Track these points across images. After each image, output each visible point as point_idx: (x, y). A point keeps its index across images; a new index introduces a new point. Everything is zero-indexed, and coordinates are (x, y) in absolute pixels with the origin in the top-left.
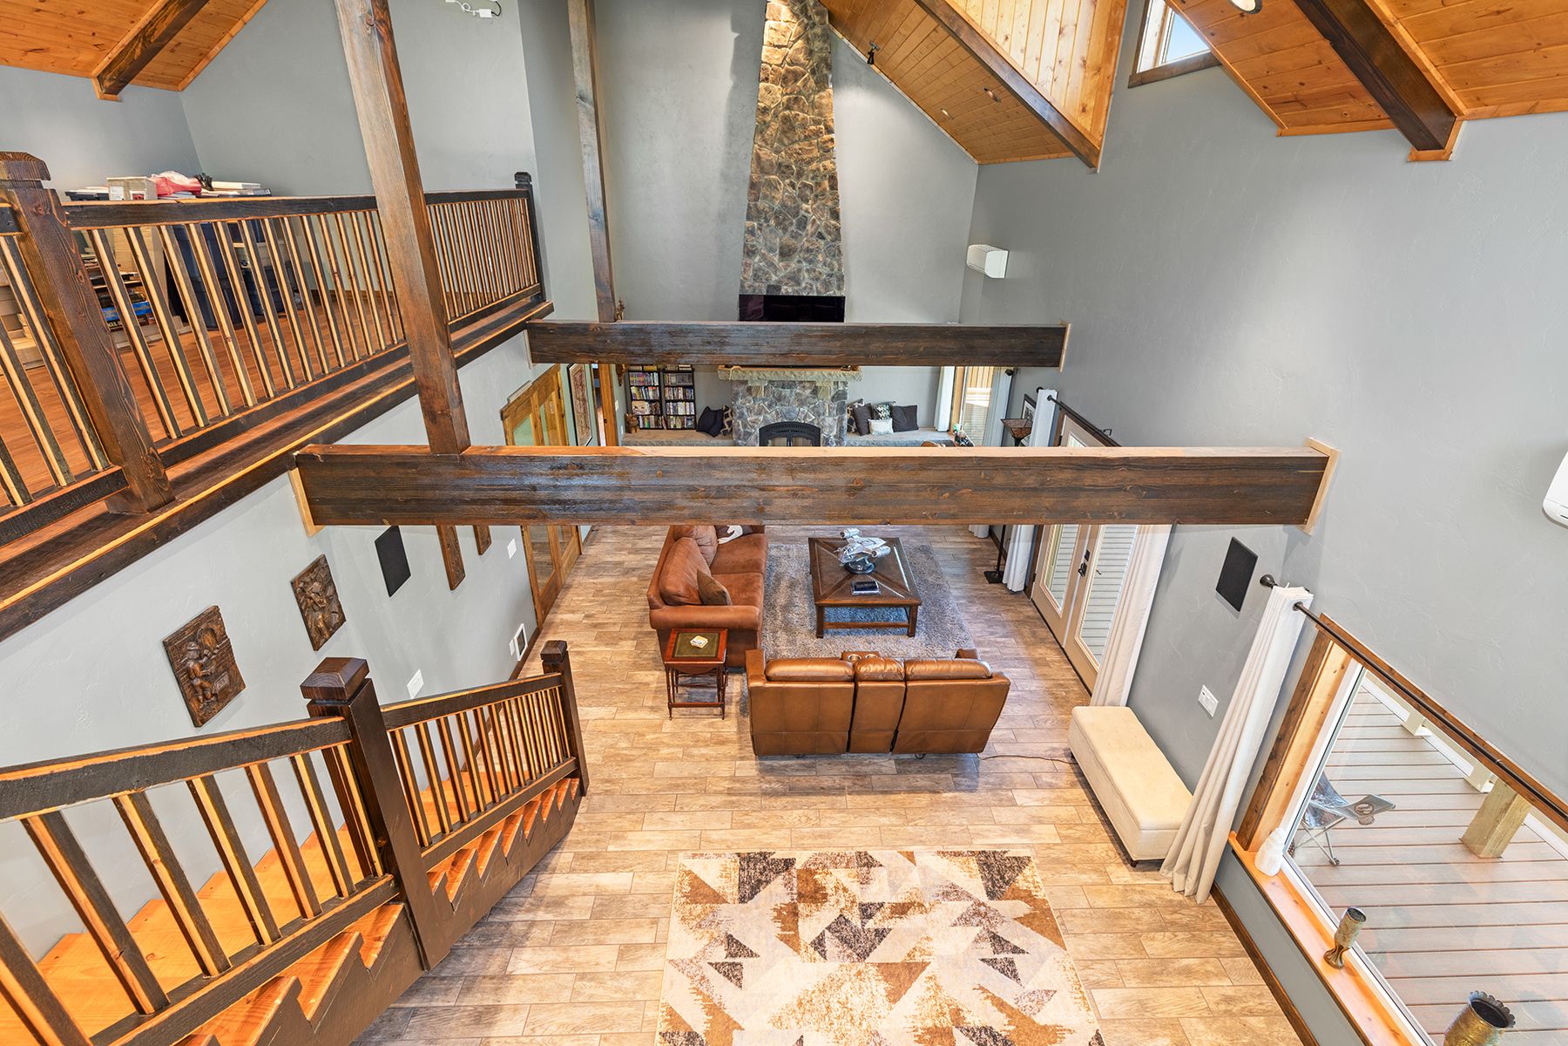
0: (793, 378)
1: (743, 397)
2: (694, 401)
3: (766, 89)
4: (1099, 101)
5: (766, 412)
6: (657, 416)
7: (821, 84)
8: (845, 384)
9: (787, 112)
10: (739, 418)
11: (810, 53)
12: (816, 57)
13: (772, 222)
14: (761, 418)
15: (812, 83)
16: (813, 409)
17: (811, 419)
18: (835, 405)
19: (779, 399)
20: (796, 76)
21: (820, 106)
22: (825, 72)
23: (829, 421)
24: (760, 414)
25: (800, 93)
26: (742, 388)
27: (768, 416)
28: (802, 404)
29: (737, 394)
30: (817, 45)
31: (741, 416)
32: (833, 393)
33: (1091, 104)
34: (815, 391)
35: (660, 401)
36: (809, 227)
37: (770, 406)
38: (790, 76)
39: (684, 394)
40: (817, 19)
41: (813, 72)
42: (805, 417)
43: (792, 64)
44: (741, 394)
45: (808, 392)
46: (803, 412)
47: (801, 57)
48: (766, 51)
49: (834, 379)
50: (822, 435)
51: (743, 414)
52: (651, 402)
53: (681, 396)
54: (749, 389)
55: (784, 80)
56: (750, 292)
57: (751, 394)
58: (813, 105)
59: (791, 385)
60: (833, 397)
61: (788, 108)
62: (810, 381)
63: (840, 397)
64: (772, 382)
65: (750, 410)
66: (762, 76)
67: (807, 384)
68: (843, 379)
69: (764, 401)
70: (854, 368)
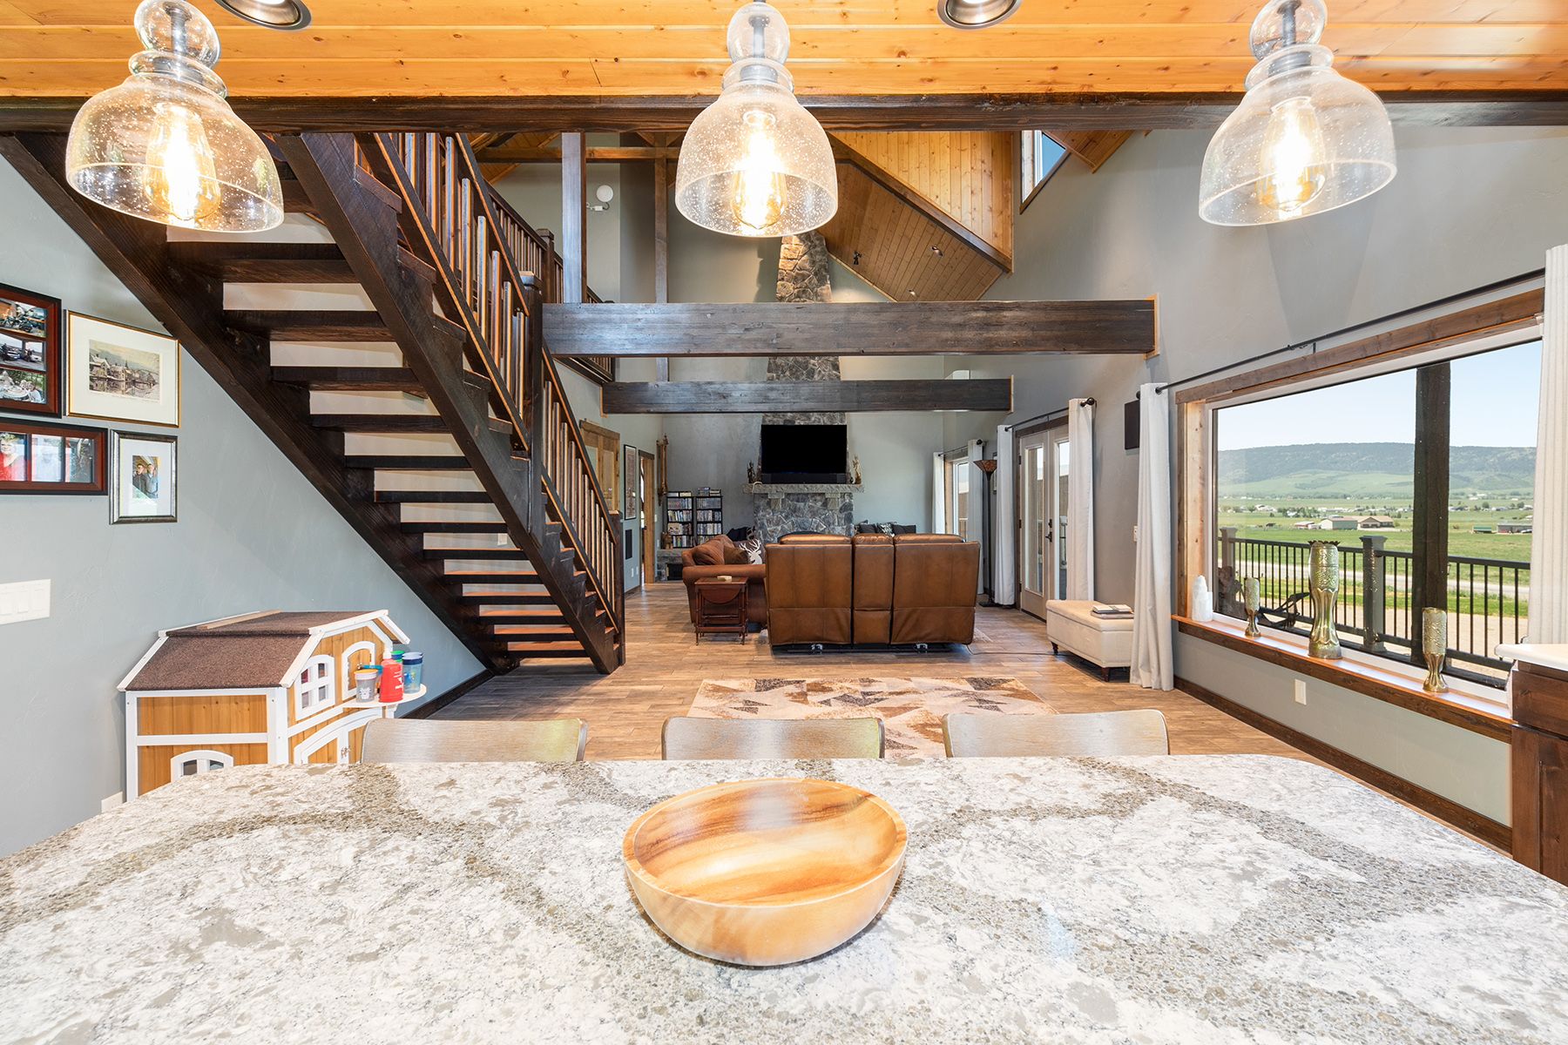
0: (806, 491)
1: (764, 510)
2: (721, 522)
3: (782, 286)
4: (1005, 230)
5: (783, 523)
6: (689, 536)
7: (822, 282)
8: (850, 495)
10: (760, 528)
11: (813, 263)
12: (817, 265)
13: (788, 373)
14: (779, 528)
15: (815, 280)
16: (823, 519)
17: (822, 528)
18: (843, 515)
19: (795, 510)
20: (804, 277)
21: (822, 295)
22: (824, 273)
24: (778, 525)
25: (807, 287)
26: (763, 502)
27: (785, 526)
28: (814, 515)
29: (759, 507)
30: (818, 257)
32: (841, 505)
33: (1000, 232)
34: (825, 504)
35: (692, 522)
36: (816, 376)
37: (786, 517)
38: (799, 277)
39: (713, 516)
40: (817, 242)
41: (816, 274)
42: (817, 526)
43: (801, 269)
44: (762, 508)
45: (819, 504)
46: (815, 522)
47: (807, 265)
48: (781, 262)
49: (841, 490)
51: (763, 524)
52: (683, 523)
53: (710, 518)
54: (769, 503)
55: (795, 279)
56: (768, 423)
57: (770, 507)
58: (816, 294)
59: (803, 497)
60: (841, 509)
61: (798, 297)
62: (820, 494)
63: (847, 508)
64: (788, 495)
65: (768, 520)
66: (779, 277)
67: (818, 498)
68: (848, 490)
69: (782, 512)
70: (858, 481)
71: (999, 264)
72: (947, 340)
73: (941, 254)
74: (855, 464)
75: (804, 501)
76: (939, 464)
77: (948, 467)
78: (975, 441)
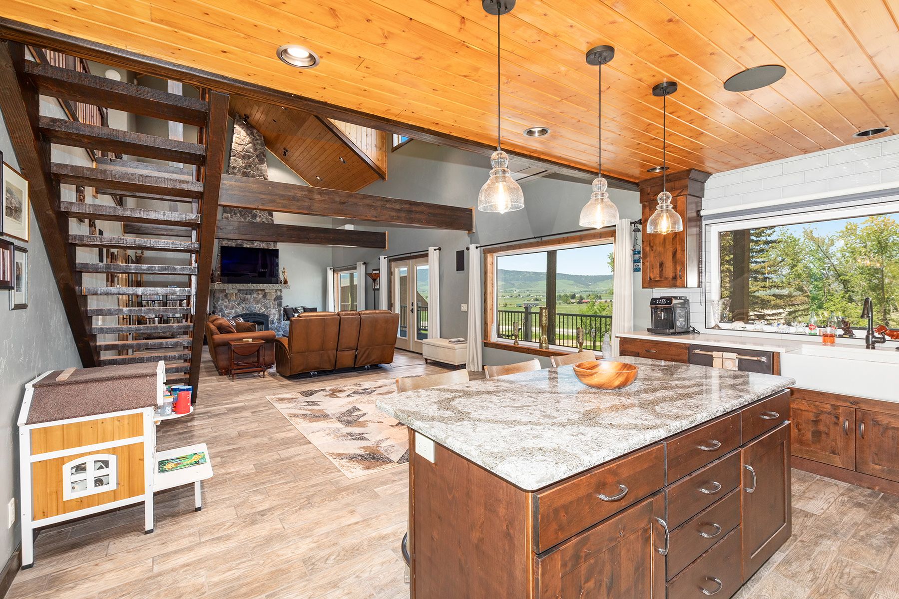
0: (253, 288)
1: (222, 300)
3: (234, 160)
5: (236, 308)
6: (160, 318)
7: (261, 161)
8: (281, 291)
9: (245, 170)
10: (220, 311)
11: (255, 149)
12: (258, 151)
13: (238, 215)
14: (233, 311)
15: (257, 160)
16: (264, 305)
17: (263, 310)
18: (276, 303)
19: (244, 300)
20: (249, 157)
21: (261, 170)
22: (263, 157)
23: (273, 311)
24: (232, 309)
25: (251, 163)
26: (222, 295)
27: (238, 310)
28: (257, 302)
29: (219, 298)
30: (259, 147)
31: (221, 310)
32: (274, 297)
34: (265, 296)
36: (258, 219)
37: (238, 304)
38: (246, 157)
40: (258, 138)
41: (257, 157)
42: (260, 310)
43: (247, 152)
44: (221, 298)
45: (261, 296)
46: (258, 307)
47: (251, 150)
48: (233, 146)
49: (276, 288)
50: (270, 319)
51: (222, 309)
54: (226, 296)
55: (243, 157)
56: (224, 245)
57: (227, 298)
58: (258, 169)
59: (250, 292)
60: (275, 299)
61: (245, 168)
62: (261, 290)
63: (279, 299)
64: (240, 290)
65: (226, 307)
66: (232, 154)
67: (260, 292)
68: (280, 288)
69: (235, 301)
70: (286, 282)
71: (379, 174)
72: (394, 216)
73: (344, 162)
74: (283, 273)
75: (250, 294)
76: (330, 273)
77: (336, 275)
78: (362, 263)
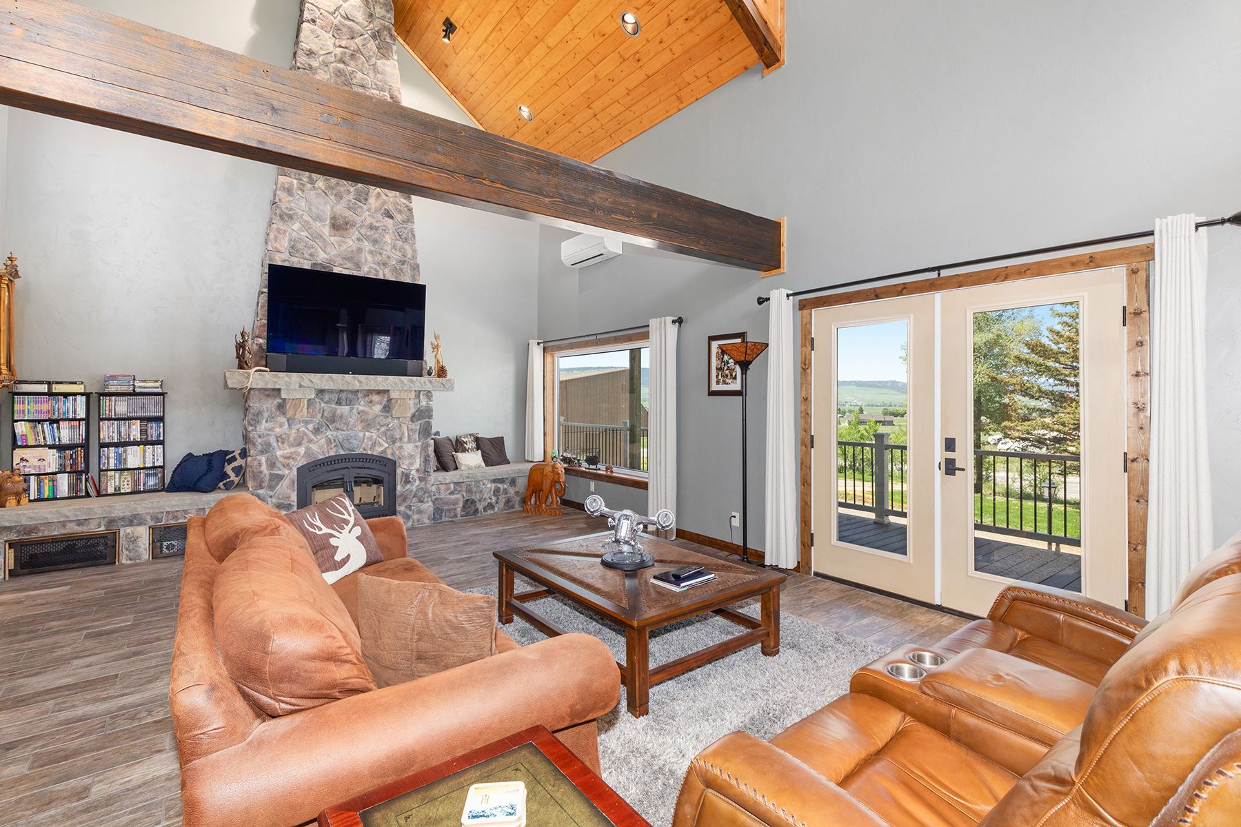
0: (357, 386)
1: (271, 418)
2: (162, 443)
3: (312, 31)
5: (311, 441)
6: (75, 472)
7: (383, 52)
8: (429, 395)
9: (341, 66)
10: (262, 452)
11: (370, 17)
12: (378, 23)
14: (302, 450)
15: (372, 45)
16: (385, 433)
17: (381, 448)
18: (416, 426)
19: (333, 419)
20: (353, 33)
21: (383, 73)
22: (388, 39)
23: (409, 448)
24: (299, 444)
25: (359, 50)
26: (269, 405)
27: (314, 447)
28: (368, 425)
29: (259, 413)
30: (379, 12)
31: (267, 448)
32: (413, 410)
34: (387, 408)
35: (85, 446)
37: (317, 431)
38: (344, 30)
39: (144, 432)
41: (374, 36)
42: (374, 445)
43: (348, 19)
44: (266, 415)
45: (377, 408)
46: (370, 439)
47: (359, 16)
49: (416, 386)
50: (399, 471)
51: (269, 445)
52: (61, 448)
53: (135, 434)
54: (281, 407)
55: (337, 31)
56: (281, 264)
57: (284, 414)
58: (374, 68)
59: (348, 397)
60: (413, 416)
61: (342, 61)
62: (379, 392)
63: (424, 414)
64: (321, 392)
65: (281, 439)
66: (307, 15)
67: (376, 398)
68: (429, 387)
69: (306, 423)
70: (442, 372)
74: (436, 347)
75: (350, 403)
78: (669, 319)
